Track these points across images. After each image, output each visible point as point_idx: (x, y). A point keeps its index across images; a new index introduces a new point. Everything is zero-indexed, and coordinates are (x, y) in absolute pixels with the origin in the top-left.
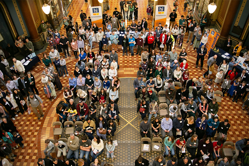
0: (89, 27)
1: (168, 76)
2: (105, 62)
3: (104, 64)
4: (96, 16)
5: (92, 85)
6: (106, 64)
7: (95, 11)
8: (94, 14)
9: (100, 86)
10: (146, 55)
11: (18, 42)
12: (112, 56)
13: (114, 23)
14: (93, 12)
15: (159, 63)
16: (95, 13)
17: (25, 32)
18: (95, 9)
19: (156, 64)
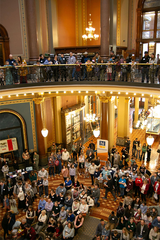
0: (91, 157)
1: (141, 234)
2: (83, 195)
3: (81, 197)
4: (103, 148)
5: (57, 214)
6: (84, 197)
7: (102, 144)
8: (100, 147)
9: (64, 218)
10: (130, 200)
11: (24, 154)
12: (94, 191)
13: (116, 159)
14: (100, 144)
15: (138, 215)
16: (102, 146)
17: (35, 148)
18: (102, 142)
19: (135, 215)
